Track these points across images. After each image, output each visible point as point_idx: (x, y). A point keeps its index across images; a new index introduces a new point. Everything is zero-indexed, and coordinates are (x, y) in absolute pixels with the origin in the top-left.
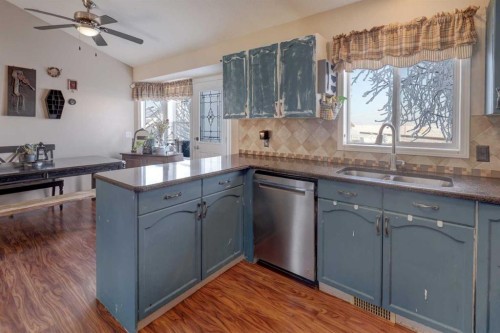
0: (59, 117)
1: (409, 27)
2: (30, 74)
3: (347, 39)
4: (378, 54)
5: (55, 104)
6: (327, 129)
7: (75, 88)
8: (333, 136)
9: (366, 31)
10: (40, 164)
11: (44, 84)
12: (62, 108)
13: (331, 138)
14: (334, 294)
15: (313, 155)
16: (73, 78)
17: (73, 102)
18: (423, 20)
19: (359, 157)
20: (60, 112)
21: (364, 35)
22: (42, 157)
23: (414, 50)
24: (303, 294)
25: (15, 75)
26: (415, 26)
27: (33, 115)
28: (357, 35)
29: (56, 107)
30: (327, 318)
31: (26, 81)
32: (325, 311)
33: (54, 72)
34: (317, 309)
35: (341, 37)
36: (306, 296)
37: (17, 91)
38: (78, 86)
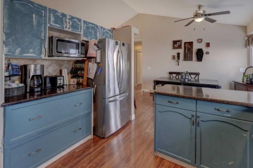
0: (201, 61)
2: (191, 44)
5: (200, 55)
7: (209, 46)
10: (187, 80)
11: (196, 47)
12: (202, 56)
16: (208, 42)
17: (207, 53)
20: (202, 58)
22: (187, 77)
25: (186, 45)
27: (192, 60)
29: (200, 56)
31: (190, 47)
33: (200, 41)
37: (187, 52)
38: (210, 45)
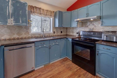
1: (46, 10)
3: (33, 7)
4: (40, 13)
6: (26, 29)
8: (28, 31)
9: (38, 8)
13: (27, 32)
14: (39, 68)
15: (20, 37)
18: (48, 10)
19: (35, 35)
21: (37, 8)
23: (46, 15)
24: (33, 75)
26: (47, 11)
28: (36, 7)
30: (43, 73)
32: (41, 73)
34: (39, 74)
35: (32, 6)
36: (34, 74)
